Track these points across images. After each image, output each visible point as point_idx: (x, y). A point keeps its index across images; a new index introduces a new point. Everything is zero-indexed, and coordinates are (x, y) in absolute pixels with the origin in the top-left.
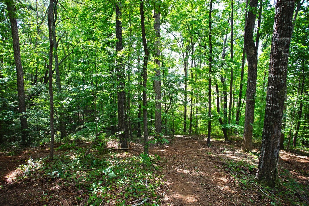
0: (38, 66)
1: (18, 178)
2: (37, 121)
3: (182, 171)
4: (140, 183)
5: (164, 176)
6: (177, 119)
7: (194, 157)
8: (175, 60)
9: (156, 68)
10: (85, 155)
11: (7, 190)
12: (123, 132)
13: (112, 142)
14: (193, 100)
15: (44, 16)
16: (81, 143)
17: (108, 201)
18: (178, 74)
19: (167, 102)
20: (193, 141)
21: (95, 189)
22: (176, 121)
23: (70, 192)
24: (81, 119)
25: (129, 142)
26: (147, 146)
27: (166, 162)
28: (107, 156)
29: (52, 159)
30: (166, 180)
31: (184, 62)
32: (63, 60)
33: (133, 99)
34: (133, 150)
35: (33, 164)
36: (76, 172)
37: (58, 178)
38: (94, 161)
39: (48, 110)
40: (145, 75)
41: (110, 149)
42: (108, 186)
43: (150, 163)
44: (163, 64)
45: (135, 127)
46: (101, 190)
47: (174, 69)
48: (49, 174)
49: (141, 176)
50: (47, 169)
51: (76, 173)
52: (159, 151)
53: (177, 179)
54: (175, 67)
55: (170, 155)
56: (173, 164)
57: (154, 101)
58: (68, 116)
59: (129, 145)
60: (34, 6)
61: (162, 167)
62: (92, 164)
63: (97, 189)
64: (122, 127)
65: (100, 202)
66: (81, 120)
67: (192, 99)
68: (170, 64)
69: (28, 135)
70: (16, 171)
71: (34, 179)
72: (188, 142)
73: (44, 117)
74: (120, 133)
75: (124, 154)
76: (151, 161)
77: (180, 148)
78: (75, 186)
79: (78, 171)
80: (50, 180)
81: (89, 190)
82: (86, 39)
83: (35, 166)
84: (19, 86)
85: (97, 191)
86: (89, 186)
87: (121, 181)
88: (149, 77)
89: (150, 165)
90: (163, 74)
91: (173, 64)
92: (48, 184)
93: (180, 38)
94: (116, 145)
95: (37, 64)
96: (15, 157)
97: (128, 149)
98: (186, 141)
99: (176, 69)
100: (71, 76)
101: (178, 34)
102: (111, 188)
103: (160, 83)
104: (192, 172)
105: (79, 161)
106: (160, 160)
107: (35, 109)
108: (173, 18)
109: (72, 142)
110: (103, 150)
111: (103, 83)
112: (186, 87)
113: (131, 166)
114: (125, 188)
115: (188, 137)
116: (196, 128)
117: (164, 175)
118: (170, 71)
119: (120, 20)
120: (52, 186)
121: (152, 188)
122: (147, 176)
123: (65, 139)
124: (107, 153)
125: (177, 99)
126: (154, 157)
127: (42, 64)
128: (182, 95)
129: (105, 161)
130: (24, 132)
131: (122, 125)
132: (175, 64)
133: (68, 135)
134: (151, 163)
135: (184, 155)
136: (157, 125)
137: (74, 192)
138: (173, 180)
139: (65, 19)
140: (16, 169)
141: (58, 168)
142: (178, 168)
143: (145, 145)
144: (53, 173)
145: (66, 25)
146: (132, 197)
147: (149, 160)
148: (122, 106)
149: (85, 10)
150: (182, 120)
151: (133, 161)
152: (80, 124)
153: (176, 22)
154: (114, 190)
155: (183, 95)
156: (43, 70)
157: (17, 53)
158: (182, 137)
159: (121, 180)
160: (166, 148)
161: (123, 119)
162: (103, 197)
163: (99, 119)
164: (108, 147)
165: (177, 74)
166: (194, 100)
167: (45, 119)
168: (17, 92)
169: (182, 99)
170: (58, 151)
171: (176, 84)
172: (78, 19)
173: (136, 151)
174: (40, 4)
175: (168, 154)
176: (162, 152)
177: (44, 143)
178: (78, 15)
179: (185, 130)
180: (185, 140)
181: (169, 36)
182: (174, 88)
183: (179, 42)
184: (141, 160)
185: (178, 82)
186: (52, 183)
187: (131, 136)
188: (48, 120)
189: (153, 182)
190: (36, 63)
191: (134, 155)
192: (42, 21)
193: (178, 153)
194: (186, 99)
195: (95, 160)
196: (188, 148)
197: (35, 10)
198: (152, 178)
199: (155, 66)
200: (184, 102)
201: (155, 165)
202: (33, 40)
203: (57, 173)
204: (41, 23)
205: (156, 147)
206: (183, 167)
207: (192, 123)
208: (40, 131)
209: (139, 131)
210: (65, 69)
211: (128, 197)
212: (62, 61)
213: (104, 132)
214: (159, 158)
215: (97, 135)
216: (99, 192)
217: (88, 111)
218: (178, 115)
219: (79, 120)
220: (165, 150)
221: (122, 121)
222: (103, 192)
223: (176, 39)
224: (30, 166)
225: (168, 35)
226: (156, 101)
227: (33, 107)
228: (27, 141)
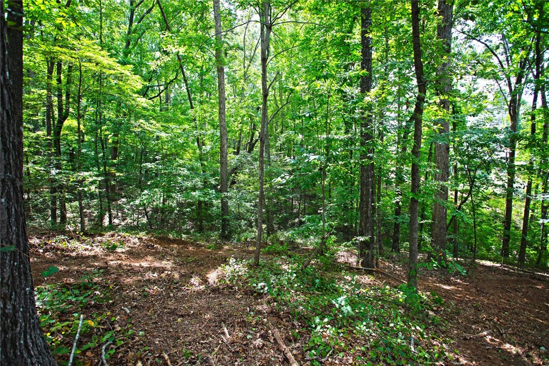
0: (242, 127)
1: (220, 281)
2: (239, 206)
3: (500, 344)
4: (399, 341)
5: (452, 342)
6: (484, 226)
7: (536, 321)
8: (486, 97)
9: (443, 118)
10: (302, 268)
11: (210, 293)
12: (367, 238)
13: (345, 253)
14: (533, 185)
15: (252, 55)
16: (295, 248)
17: (341, 355)
18: (492, 127)
19: (461, 187)
20: (528, 282)
21: (319, 327)
22: (481, 230)
23: (282, 320)
24: (295, 208)
25: (377, 259)
26: (414, 272)
27: (458, 314)
28: (336, 277)
29: (258, 265)
30: (458, 352)
31: (509, 99)
32: (274, 116)
33: (388, 178)
34: (384, 274)
35: (236, 266)
36: (289, 292)
37: (265, 294)
38: (317, 281)
39: (252, 191)
40: (419, 134)
41: (343, 264)
42: (340, 328)
43: (420, 307)
44: (453, 108)
45: (388, 232)
46: (328, 332)
47: (482, 117)
48: (255, 285)
49: (401, 326)
50: (251, 277)
51: (289, 294)
52: (440, 287)
53: (485, 357)
54: (483, 112)
55: (467, 301)
56: (474, 323)
57: (434, 184)
58: (278, 203)
59: (377, 264)
60: (242, 45)
61: (446, 322)
62: (314, 284)
63: (322, 328)
64: (365, 229)
65: (327, 350)
66: (295, 211)
67: (530, 184)
68: (472, 108)
69: (229, 225)
70: (217, 270)
71: (237, 288)
72: (513, 281)
73: (248, 202)
74: (362, 239)
75: (367, 279)
76: (422, 302)
77: (492, 292)
78: (289, 313)
79: (292, 291)
80: (255, 294)
81: (310, 326)
82: (314, 78)
83: (237, 270)
84: (222, 156)
85: (321, 330)
86: (309, 319)
87: (362, 326)
88: (425, 137)
89: (421, 312)
90: (454, 129)
91: (481, 105)
92: (253, 300)
93: (501, 46)
94: (353, 260)
95: (241, 125)
96: (215, 252)
97: (374, 271)
98: (507, 277)
99: (488, 115)
100: (284, 140)
101: (495, 39)
102: (346, 334)
103: (448, 149)
104: (531, 353)
105: (295, 275)
106: (442, 305)
107: (237, 188)
108: (484, 5)
109: (282, 243)
110: (331, 264)
111: (339, 150)
112: (512, 154)
113: (380, 303)
114: (369, 340)
115: (513, 269)
116: (540, 254)
117: (452, 338)
118: (471, 121)
119: (371, 36)
120: (258, 304)
121: (425, 358)
122: (414, 331)
123: (273, 238)
124: (337, 271)
125: (488, 182)
126: (428, 297)
127: (247, 123)
128: (501, 174)
129: (334, 285)
130: (224, 220)
131: (365, 225)
132: (484, 105)
133: (276, 231)
134: (422, 307)
135: (504, 310)
136: (436, 234)
137: (288, 321)
138: (475, 358)
139: (279, 54)
140: (217, 268)
141: (266, 280)
142: (488, 334)
143: (411, 268)
144: (260, 285)
145: (281, 62)
146: (383, 362)
147: (419, 301)
148: (369, 191)
149: (308, 33)
150: (499, 230)
151: (383, 294)
152: (294, 216)
153: (493, 11)
154: (350, 338)
155: (504, 175)
156: (248, 133)
157: (221, 112)
158: (497, 267)
159: (362, 324)
160: (455, 284)
161: (369, 215)
162: (332, 344)
163: (325, 210)
164: (339, 261)
165: (488, 127)
166: (537, 187)
167: (248, 205)
168: (219, 165)
169: (500, 183)
170: (265, 254)
171: (485, 149)
172: (296, 50)
173: (389, 276)
174: (248, 40)
175: (460, 297)
176: (447, 291)
177: (246, 239)
178: (297, 43)
179: (505, 251)
180: (504, 274)
181: (470, 47)
182: (481, 158)
183: (499, 55)
184: (400, 296)
185: (493, 145)
186: (258, 299)
187: (381, 248)
188: (251, 206)
189: (426, 345)
190: (241, 123)
191: (386, 284)
192: (250, 62)
193: (486, 301)
194: (511, 182)
195: (317, 278)
196: (516, 295)
197: (242, 50)
198: (425, 338)
199: (441, 114)
200: (505, 189)
201: (431, 313)
202: (238, 90)
203: (264, 287)
204: (249, 65)
205: (432, 277)
206: (502, 334)
207: (529, 238)
208: (243, 221)
209: (396, 240)
210: (276, 130)
211: (377, 360)
212: (273, 118)
213: (333, 234)
214: (440, 301)
215: (323, 238)
216: (324, 333)
217: (306, 196)
218: (487, 216)
219: (292, 209)
220: (452, 287)
221: (367, 217)
222: (331, 336)
223: (489, 49)
224: (232, 269)
225: (468, 44)
226: (438, 185)
227: (234, 186)
228: (227, 232)
